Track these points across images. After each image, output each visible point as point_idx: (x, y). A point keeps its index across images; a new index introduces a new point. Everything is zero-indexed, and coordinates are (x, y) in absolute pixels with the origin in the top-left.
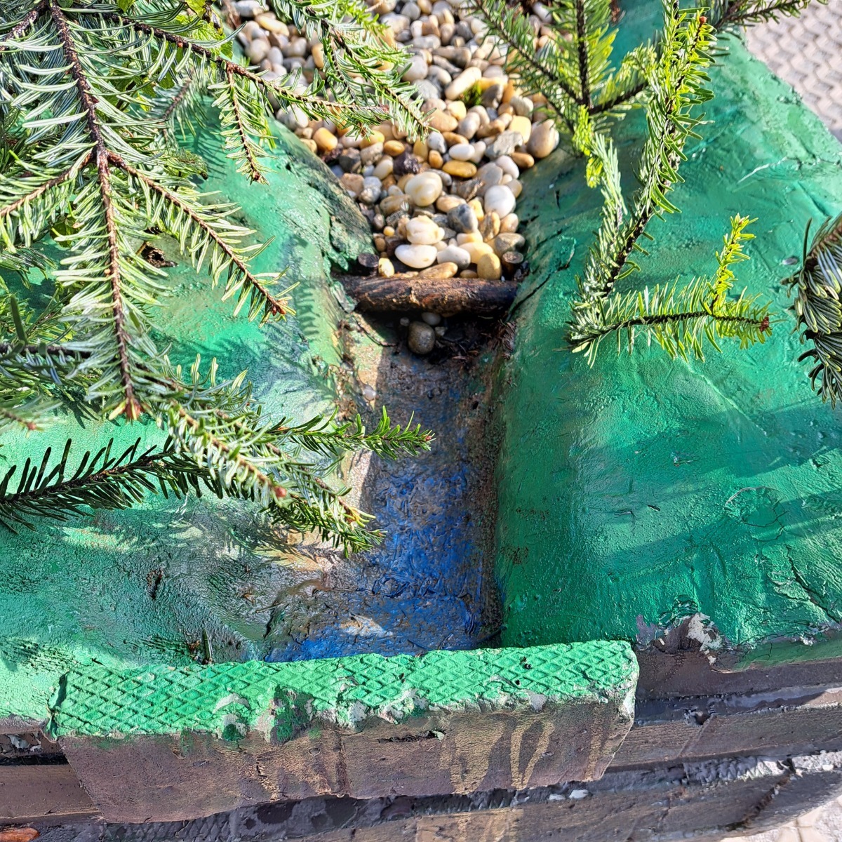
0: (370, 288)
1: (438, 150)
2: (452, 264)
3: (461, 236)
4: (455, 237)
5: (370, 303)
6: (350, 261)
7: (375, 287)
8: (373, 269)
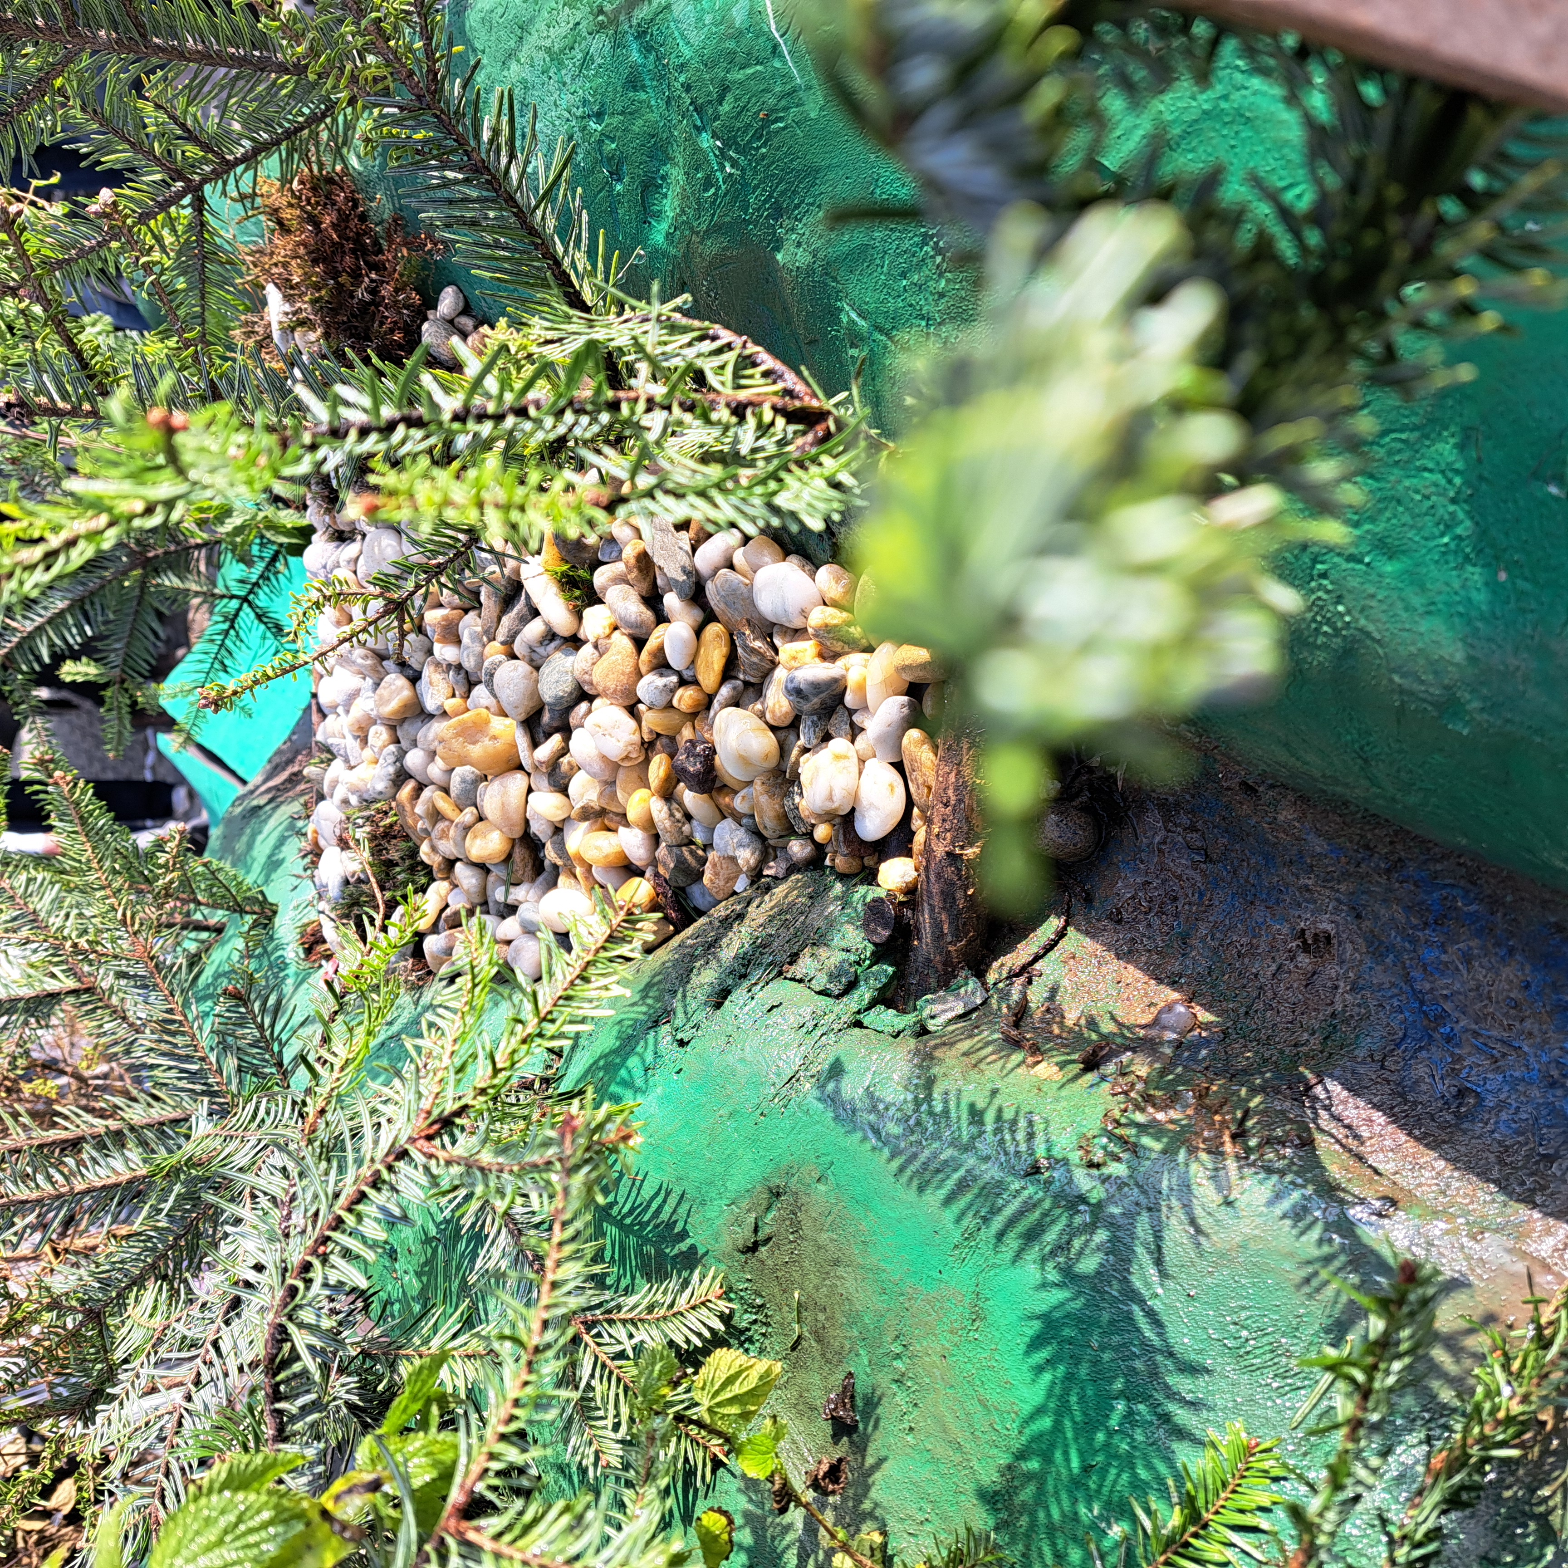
0: (939, 936)
1: (673, 691)
2: (905, 741)
3: (849, 699)
4: (851, 712)
5: (969, 942)
6: (877, 958)
7: (937, 925)
8: (899, 918)
